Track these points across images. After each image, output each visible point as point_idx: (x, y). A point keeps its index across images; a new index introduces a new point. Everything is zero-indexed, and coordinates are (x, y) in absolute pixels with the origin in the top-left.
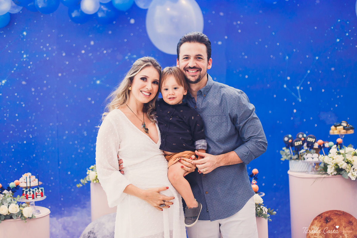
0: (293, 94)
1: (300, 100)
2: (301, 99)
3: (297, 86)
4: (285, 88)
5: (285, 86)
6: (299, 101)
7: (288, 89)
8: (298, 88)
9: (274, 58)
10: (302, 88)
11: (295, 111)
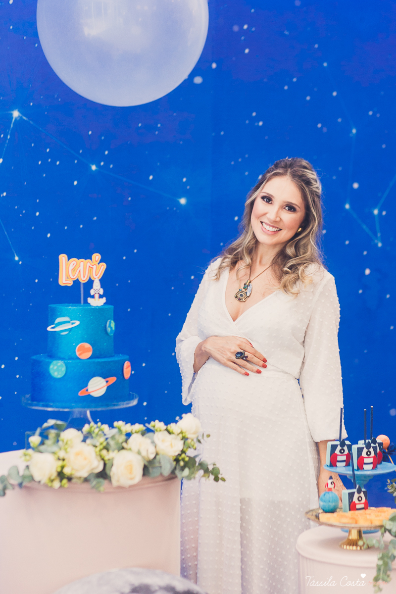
0: (364, 227)
1: (380, 245)
2: (382, 242)
3: (375, 207)
4: (346, 211)
5: (347, 206)
6: (376, 245)
7: (355, 216)
8: (376, 212)
9: (325, 130)
10: (384, 213)
11: (367, 272)
